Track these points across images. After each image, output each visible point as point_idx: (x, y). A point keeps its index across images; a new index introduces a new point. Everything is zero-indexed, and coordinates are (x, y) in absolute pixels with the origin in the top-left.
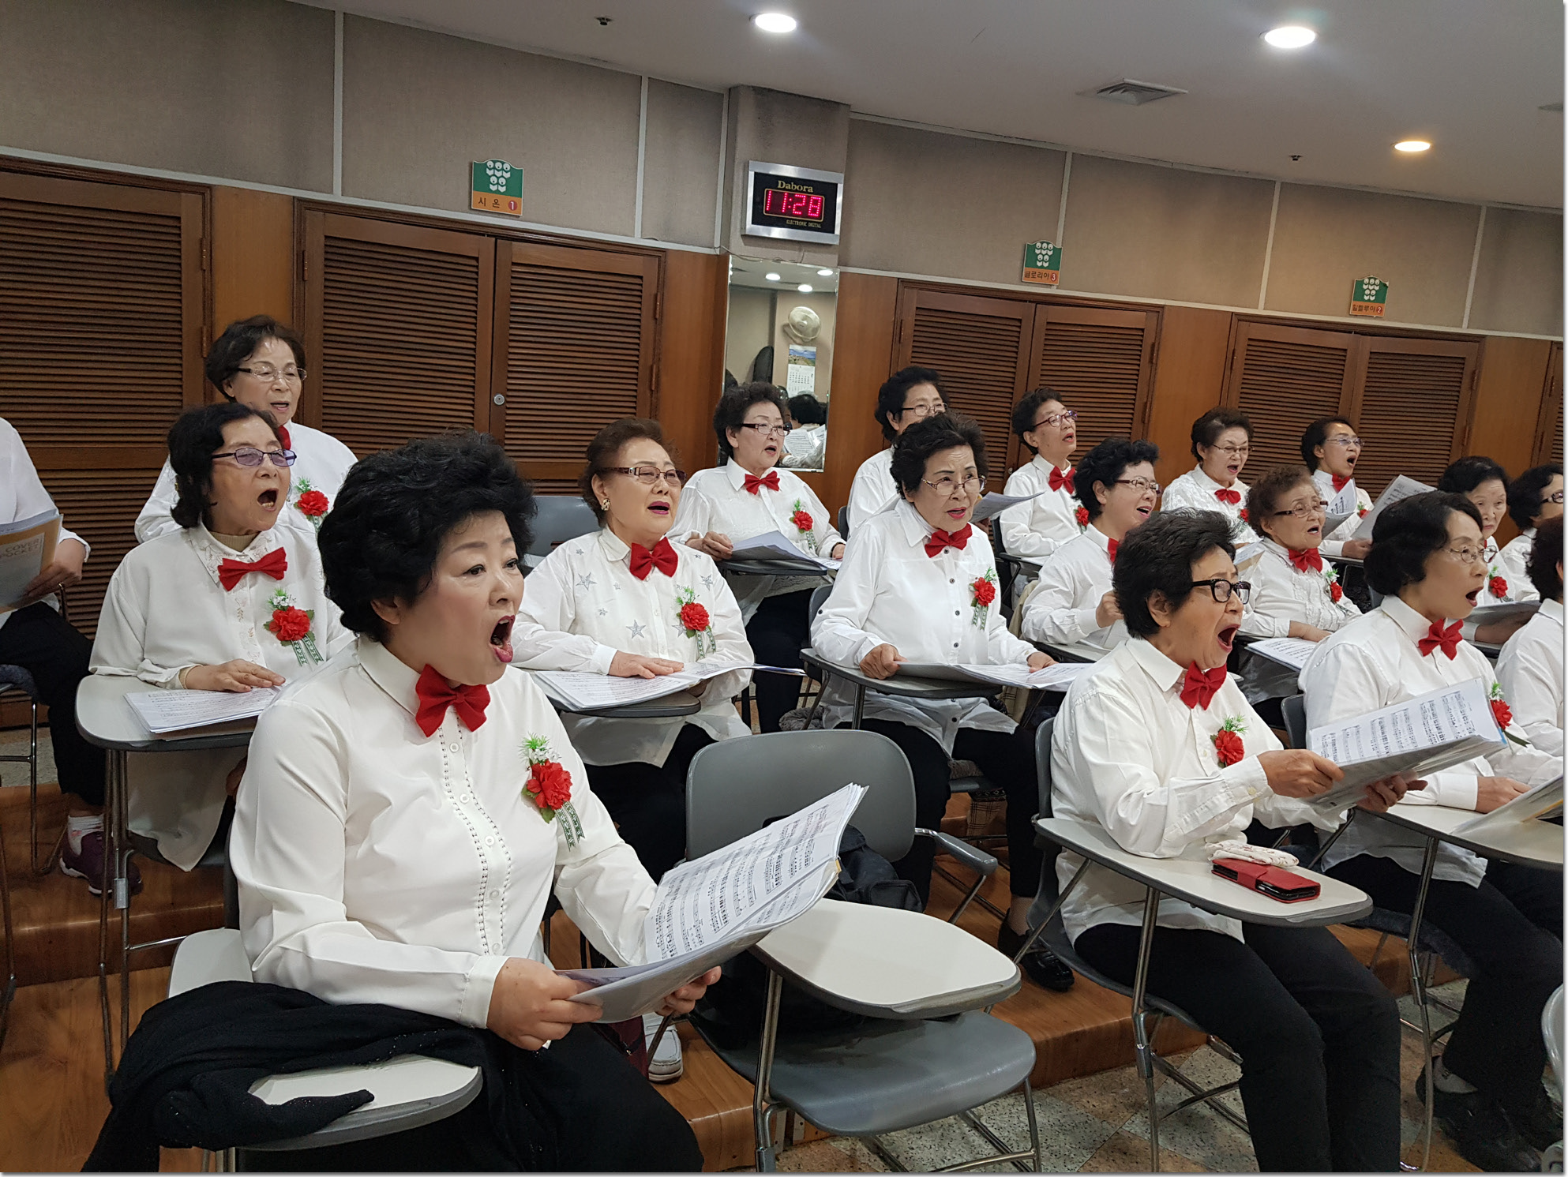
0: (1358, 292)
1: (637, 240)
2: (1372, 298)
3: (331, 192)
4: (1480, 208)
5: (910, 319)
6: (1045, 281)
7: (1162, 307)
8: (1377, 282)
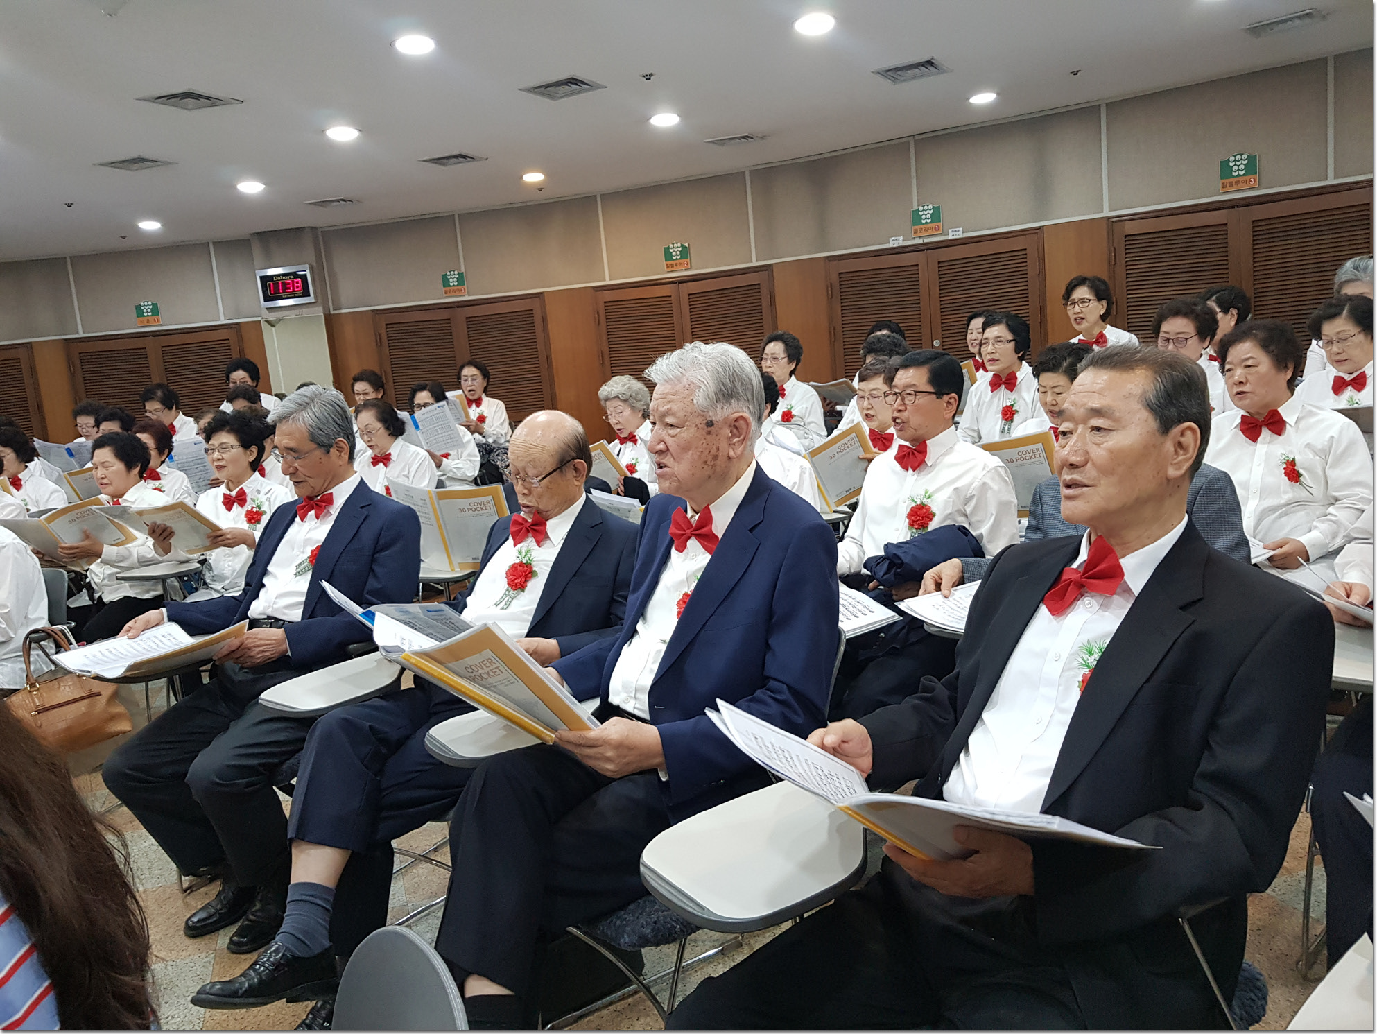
0: (668, 255)
1: (223, 322)
2: (679, 257)
3: (77, 333)
4: (743, 173)
5: (383, 332)
6: (458, 293)
7: (541, 293)
8: (679, 245)
